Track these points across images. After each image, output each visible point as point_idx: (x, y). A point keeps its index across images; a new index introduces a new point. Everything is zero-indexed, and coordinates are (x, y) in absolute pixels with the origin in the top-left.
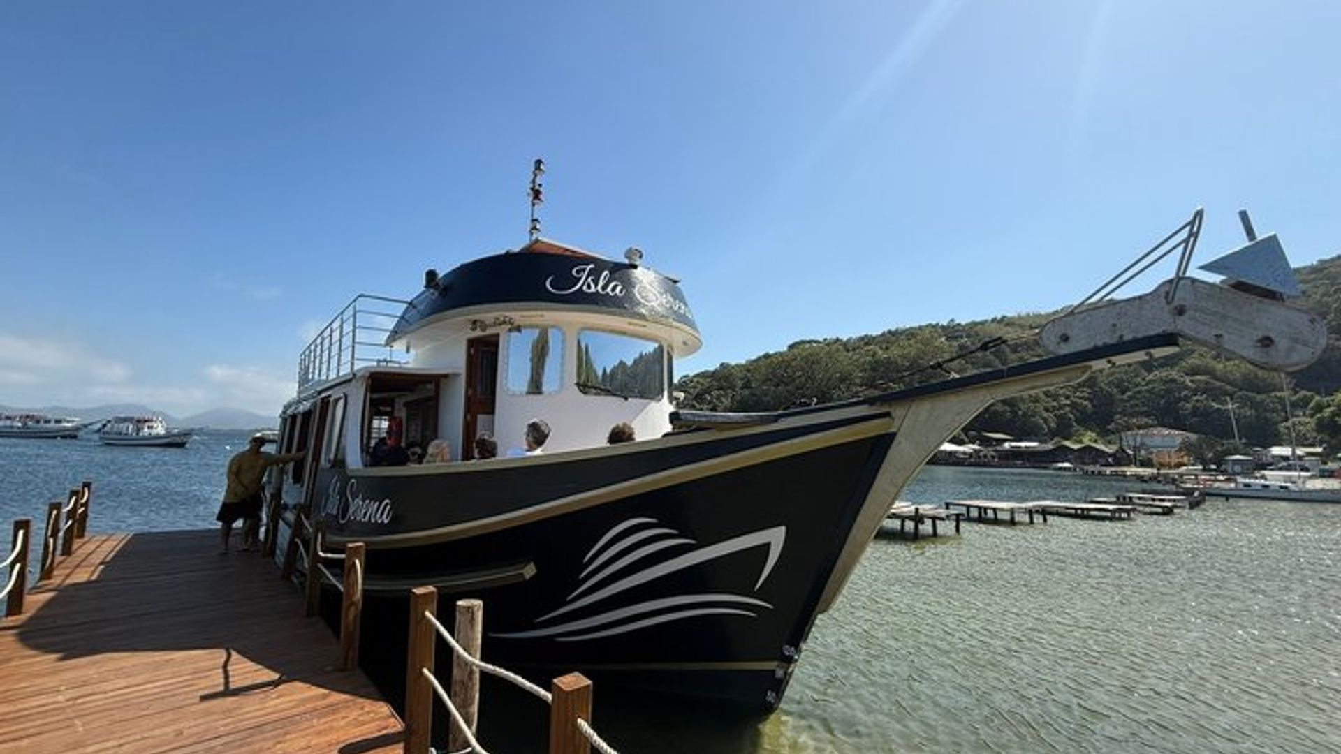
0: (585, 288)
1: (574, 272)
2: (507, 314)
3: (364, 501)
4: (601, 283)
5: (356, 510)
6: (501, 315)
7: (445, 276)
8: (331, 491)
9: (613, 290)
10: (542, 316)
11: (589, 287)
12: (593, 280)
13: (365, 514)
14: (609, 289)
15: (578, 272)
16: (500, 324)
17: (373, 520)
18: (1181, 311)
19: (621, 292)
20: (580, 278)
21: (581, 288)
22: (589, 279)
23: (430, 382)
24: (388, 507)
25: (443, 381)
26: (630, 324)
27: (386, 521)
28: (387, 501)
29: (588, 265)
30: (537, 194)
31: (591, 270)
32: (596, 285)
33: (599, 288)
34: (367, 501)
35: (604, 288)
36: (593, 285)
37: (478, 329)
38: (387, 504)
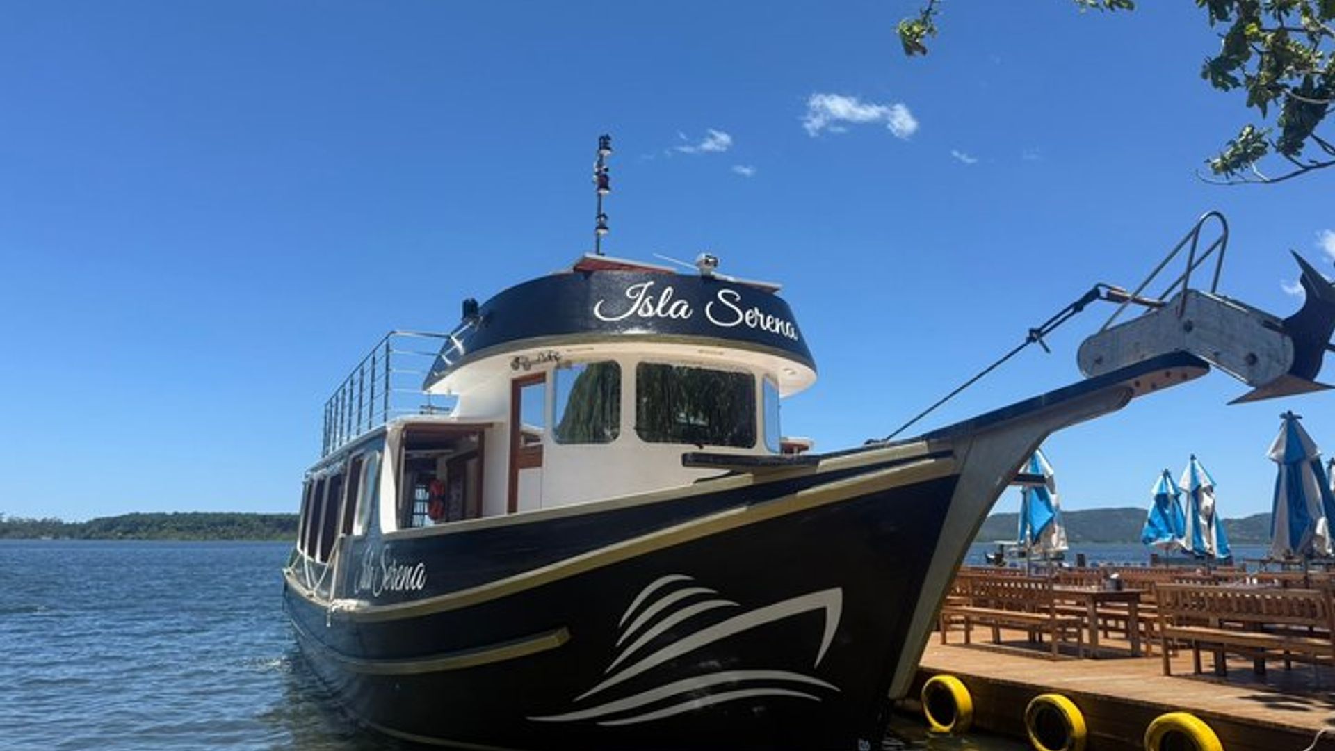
0: (640, 312)
1: (628, 294)
2: (552, 348)
3: (397, 567)
4: (661, 305)
5: (389, 580)
6: (544, 350)
7: (484, 305)
8: (364, 565)
9: (676, 311)
10: (592, 349)
11: (646, 310)
12: (650, 301)
13: (399, 582)
14: (671, 312)
15: (633, 293)
16: (545, 360)
17: (407, 588)
18: (1188, 327)
19: (687, 313)
20: (635, 300)
21: (636, 312)
22: (647, 300)
23: (474, 433)
24: (422, 572)
25: (487, 431)
26: (701, 351)
27: (420, 587)
28: (421, 565)
29: (646, 282)
30: (603, 183)
31: (649, 288)
32: (655, 307)
33: (659, 310)
34: (402, 567)
35: (665, 310)
36: (650, 308)
37: (521, 367)
38: (421, 569)
